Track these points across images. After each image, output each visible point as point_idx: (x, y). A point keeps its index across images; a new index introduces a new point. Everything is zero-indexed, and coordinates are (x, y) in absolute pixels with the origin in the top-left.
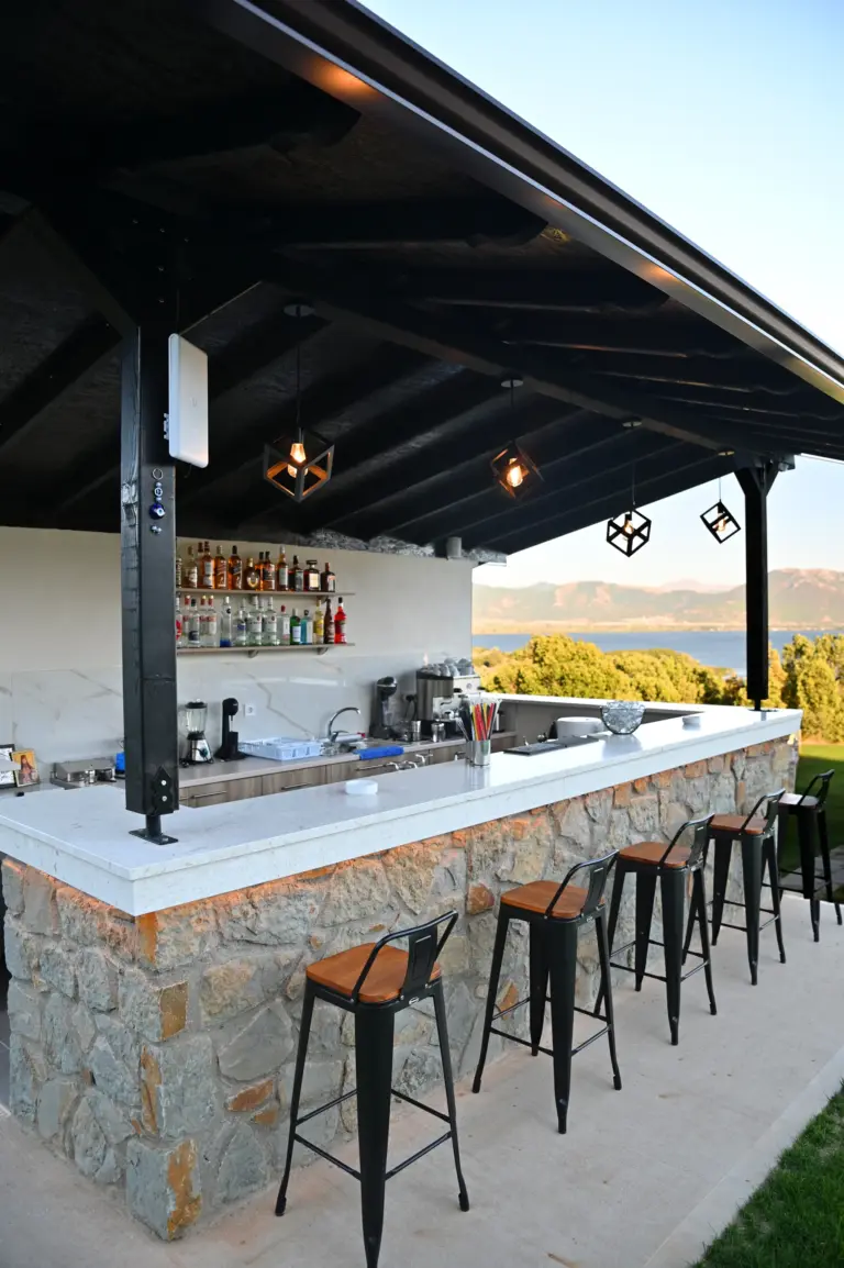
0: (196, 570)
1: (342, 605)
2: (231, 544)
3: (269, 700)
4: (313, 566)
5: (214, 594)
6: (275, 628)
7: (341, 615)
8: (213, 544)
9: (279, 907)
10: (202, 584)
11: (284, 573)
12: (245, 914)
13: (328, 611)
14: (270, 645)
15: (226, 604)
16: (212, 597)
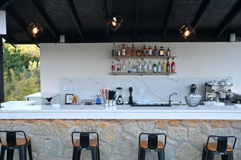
0: (120, 52)
1: (173, 60)
2: (132, 43)
3: (149, 89)
4: (162, 48)
5: (125, 58)
6: (146, 67)
7: (173, 63)
8: (126, 44)
9: (19, 126)
10: (121, 55)
11: (150, 51)
12: (10, 126)
13: (168, 62)
14: (145, 72)
15: (129, 61)
16: (124, 59)
